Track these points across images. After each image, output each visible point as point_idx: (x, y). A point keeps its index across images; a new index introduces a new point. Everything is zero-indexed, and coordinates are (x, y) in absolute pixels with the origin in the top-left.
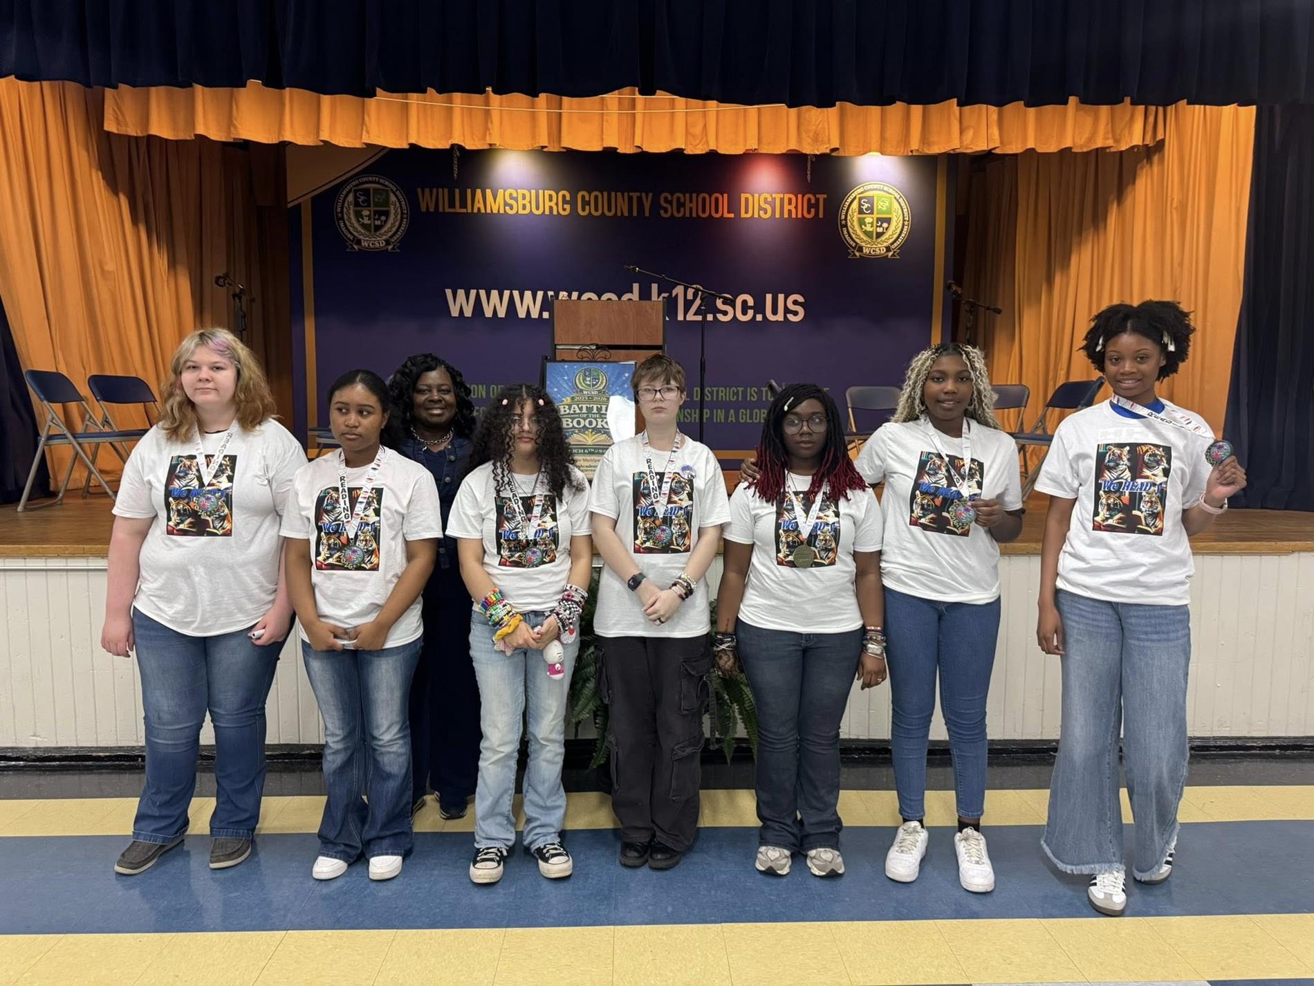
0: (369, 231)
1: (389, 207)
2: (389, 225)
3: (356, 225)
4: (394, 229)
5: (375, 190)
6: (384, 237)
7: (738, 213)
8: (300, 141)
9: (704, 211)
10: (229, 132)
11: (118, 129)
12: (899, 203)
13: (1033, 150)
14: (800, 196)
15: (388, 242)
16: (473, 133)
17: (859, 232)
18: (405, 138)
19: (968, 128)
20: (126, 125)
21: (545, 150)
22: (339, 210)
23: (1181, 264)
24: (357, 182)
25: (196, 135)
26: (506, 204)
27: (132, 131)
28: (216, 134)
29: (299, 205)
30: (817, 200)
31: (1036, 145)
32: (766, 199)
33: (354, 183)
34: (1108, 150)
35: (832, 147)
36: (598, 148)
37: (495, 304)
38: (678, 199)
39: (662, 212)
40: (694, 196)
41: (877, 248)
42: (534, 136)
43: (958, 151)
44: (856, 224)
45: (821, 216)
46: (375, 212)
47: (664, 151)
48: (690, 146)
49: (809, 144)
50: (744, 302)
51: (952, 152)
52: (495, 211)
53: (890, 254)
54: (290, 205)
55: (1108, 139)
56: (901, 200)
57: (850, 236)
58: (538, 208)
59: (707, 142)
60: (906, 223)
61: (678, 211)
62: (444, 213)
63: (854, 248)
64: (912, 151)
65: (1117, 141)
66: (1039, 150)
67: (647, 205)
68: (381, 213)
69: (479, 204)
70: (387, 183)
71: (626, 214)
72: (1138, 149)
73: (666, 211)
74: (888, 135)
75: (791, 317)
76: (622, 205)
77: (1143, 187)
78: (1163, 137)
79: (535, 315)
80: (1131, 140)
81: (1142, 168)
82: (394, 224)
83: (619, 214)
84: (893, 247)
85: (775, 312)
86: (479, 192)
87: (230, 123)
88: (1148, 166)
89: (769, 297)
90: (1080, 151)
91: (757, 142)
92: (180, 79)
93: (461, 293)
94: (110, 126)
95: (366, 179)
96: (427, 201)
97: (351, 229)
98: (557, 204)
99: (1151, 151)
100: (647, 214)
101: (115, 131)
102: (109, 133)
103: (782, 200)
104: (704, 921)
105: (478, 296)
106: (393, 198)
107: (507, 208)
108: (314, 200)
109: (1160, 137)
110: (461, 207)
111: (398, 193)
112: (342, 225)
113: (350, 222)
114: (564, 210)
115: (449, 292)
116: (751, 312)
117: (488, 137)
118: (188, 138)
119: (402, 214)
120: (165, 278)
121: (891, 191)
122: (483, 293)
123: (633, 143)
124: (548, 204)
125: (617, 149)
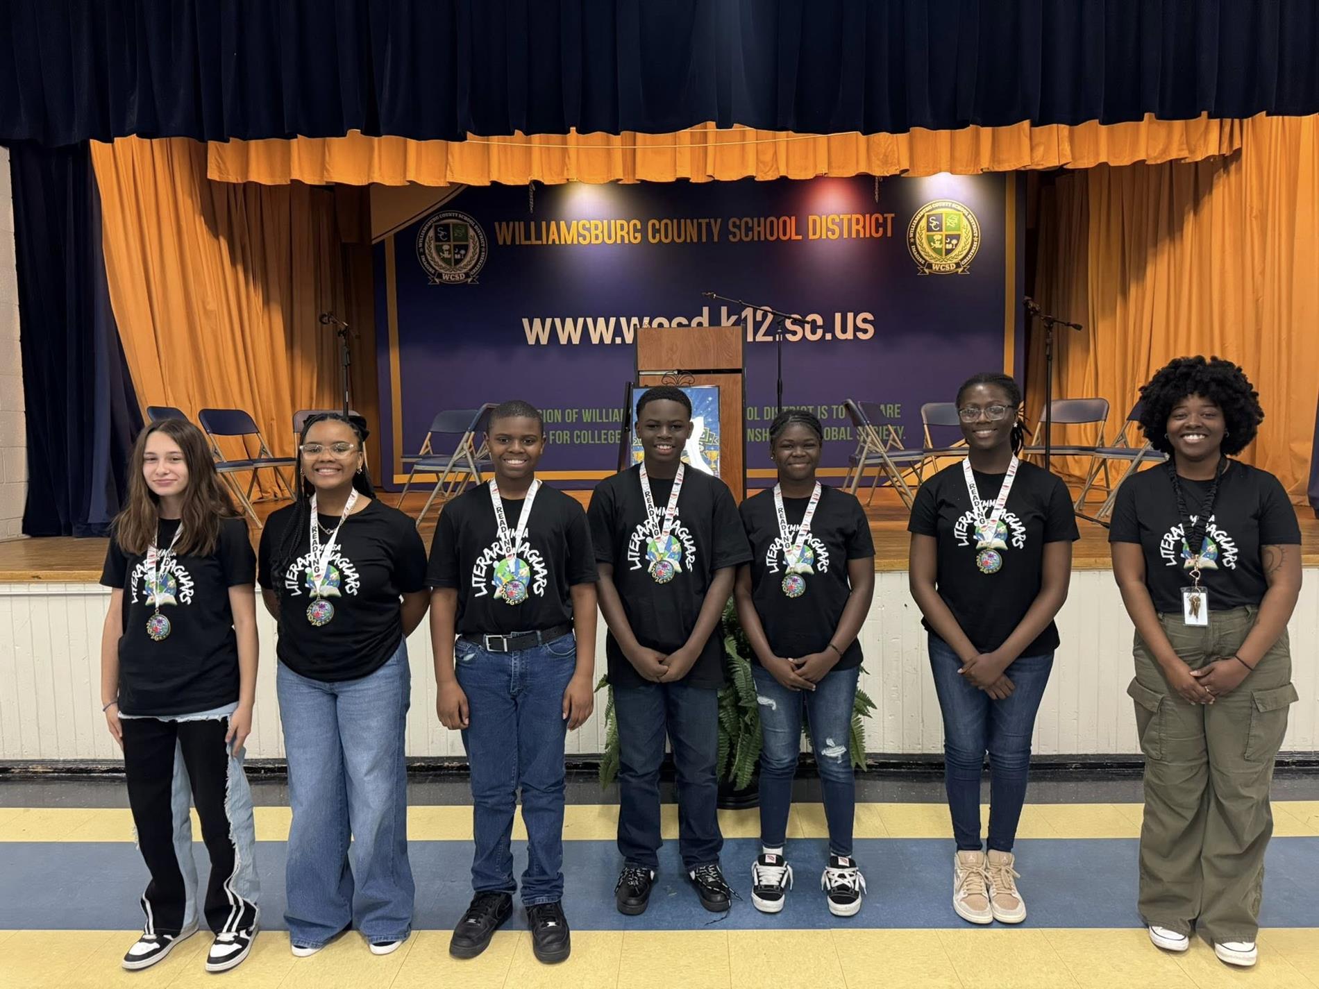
0: (450, 265)
1: (467, 240)
2: (468, 259)
3: (437, 259)
4: (473, 262)
5: (455, 225)
6: (465, 271)
7: (806, 235)
8: (388, 182)
9: (772, 235)
10: (322, 176)
11: (219, 177)
12: (968, 220)
13: (1106, 164)
14: (868, 216)
15: (467, 275)
16: (550, 169)
17: (928, 249)
18: (486, 175)
19: (1038, 145)
20: (228, 174)
21: (620, 183)
22: (421, 245)
23: (1263, 273)
24: (437, 218)
25: (292, 181)
26: (579, 235)
27: (233, 179)
28: (310, 179)
29: (383, 242)
30: (885, 219)
31: (1108, 159)
32: (833, 220)
33: (434, 219)
34: (1183, 161)
35: (902, 169)
36: (669, 178)
37: (569, 332)
38: (747, 223)
39: (731, 237)
40: (762, 220)
41: (946, 265)
42: (609, 169)
43: (1028, 168)
44: (924, 241)
45: (889, 234)
46: (455, 246)
47: (735, 179)
48: (760, 174)
49: (879, 166)
50: (814, 322)
51: (1023, 169)
52: (569, 242)
53: (960, 270)
54: (374, 242)
55: (1182, 150)
56: (969, 217)
57: (919, 253)
58: (610, 238)
59: (778, 168)
60: (976, 239)
61: (747, 236)
62: (520, 245)
63: (924, 265)
64: (982, 170)
65: (1192, 152)
66: (1112, 164)
67: (716, 231)
68: (460, 247)
69: (554, 236)
70: (466, 218)
71: (695, 240)
72: (1215, 159)
73: (735, 236)
74: (957, 154)
75: (860, 335)
76: (692, 231)
77: (1220, 196)
78: (1240, 146)
79: (608, 340)
80: (1207, 150)
81: (1219, 177)
82: (473, 257)
83: (688, 240)
84: (963, 263)
85: (844, 330)
86: (553, 224)
87: (323, 167)
88: (1225, 175)
89: (838, 316)
90: (1153, 163)
91: (826, 166)
92: (286, 131)
93: (537, 321)
94: (213, 175)
95: (444, 215)
96: (504, 234)
97: (432, 263)
98: (628, 233)
99: (1228, 161)
100: (716, 239)
101: (218, 179)
102: (210, 181)
103: (850, 220)
104: (814, 927)
105: (553, 324)
106: (471, 232)
107: (581, 239)
108: (398, 236)
109: (1236, 146)
110: (536, 239)
111: (476, 227)
112: (424, 259)
113: (431, 257)
114: (635, 238)
115: (525, 321)
116: (820, 332)
117: (565, 172)
118: (284, 183)
119: (481, 247)
120: (260, 314)
121: (959, 208)
122: (558, 321)
123: (705, 173)
124: (619, 233)
125: (688, 179)
